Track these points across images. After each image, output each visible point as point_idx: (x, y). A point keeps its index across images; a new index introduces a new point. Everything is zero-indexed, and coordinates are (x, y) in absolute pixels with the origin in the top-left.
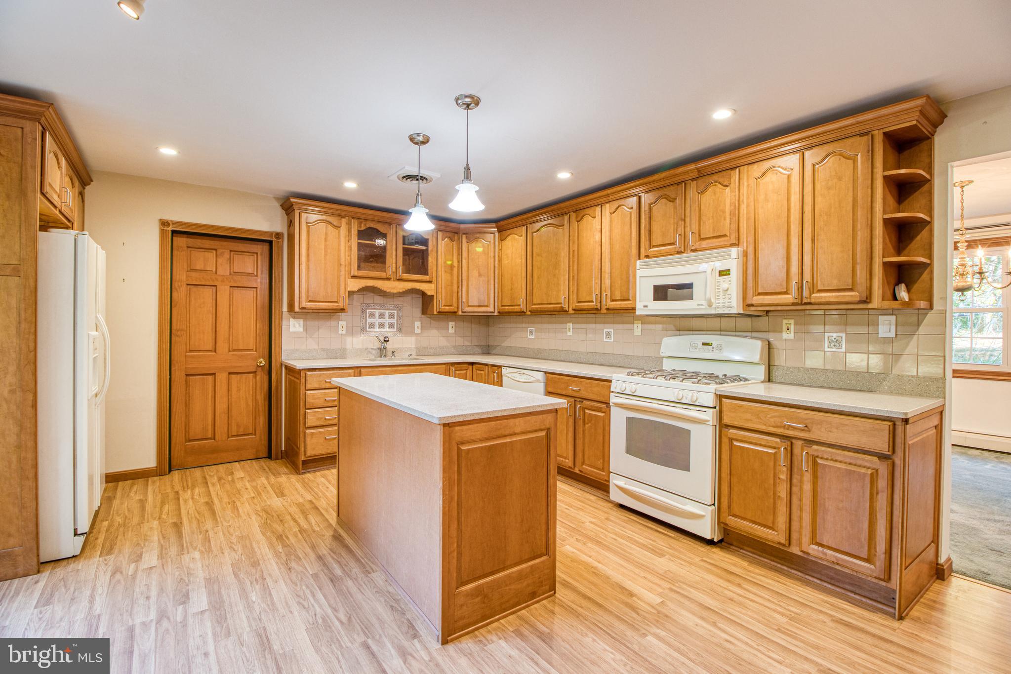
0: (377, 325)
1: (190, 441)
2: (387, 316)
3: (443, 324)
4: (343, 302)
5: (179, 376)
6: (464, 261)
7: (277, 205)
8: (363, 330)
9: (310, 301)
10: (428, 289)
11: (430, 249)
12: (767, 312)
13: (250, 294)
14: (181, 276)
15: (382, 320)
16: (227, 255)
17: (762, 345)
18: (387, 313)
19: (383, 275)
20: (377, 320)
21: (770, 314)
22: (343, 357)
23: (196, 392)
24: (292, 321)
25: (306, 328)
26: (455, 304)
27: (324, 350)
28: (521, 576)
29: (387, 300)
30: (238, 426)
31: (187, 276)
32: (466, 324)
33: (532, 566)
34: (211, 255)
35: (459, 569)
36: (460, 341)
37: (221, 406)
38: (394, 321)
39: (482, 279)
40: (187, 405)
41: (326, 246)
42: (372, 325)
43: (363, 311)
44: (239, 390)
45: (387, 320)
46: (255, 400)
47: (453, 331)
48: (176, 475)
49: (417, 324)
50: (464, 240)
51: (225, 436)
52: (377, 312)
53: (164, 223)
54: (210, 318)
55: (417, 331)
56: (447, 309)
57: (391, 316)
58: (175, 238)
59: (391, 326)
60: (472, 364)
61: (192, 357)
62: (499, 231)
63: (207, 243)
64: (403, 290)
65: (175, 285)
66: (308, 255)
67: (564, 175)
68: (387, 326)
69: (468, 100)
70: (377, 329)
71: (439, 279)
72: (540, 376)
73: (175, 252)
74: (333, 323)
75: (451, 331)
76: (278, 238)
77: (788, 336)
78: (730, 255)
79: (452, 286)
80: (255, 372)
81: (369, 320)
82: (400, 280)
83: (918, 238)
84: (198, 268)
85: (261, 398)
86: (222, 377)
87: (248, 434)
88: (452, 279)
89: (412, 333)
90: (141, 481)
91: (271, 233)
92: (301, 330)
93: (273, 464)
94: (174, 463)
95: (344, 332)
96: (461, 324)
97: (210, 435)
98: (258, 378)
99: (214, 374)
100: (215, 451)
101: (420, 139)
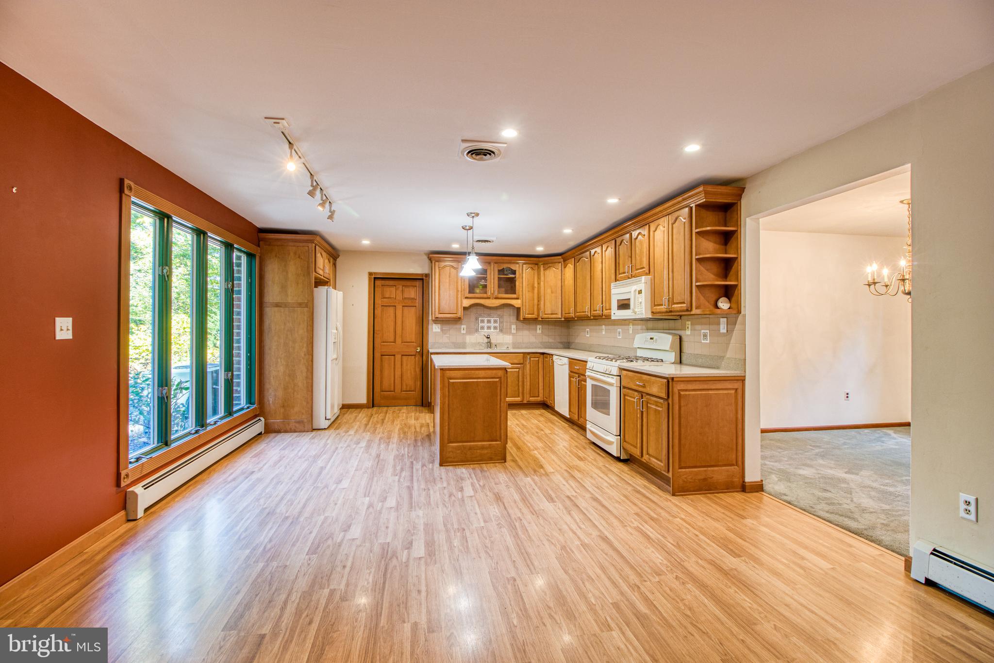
0: (486, 328)
1: (383, 391)
2: (492, 321)
3: (532, 327)
4: (460, 313)
5: (377, 355)
6: (542, 283)
7: (425, 257)
8: (477, 330)
9: (441, 314)
10: (517, 303)
11: (517, 277)
12: (681, 316)
13: (413, 309)
14: (379, 301)
15: (489, 325)
16: (401, 287)
17: (672, 339)
18: (492, 320)
19: (485, 295)
20: (486, 325)
21: (682, 318)
22: (464, 347)
23: (386, 365)
24: (434, 325)
25: (442, 330)
26: (536, 313)
27: (453, 343)
28: (483, 448)
29: (492, 311)
30: (407, 386)
31: (382, 301)
32: (551, 327)
33: (490, 445)
34: (393, 289)
35: (449, 436)
36: (546, 339)
37: (398, 373)
38: (497, 325)
39: (553, 295)
40: (381, 371)
41: (449, 280)
42: (482, 328)
43: (477, 319)
44: (407, 365)
45: (492, 325)
46: (415, 371)
47: (541, 332)
48: (375, 409)
49: (514, 327)
50: (542, 269)
51: (400, 391)
52: (486, 319)
53: (370, 274)
54: (392, 324)
55: (514, 331)
56: (530, 316)
57: (495, 322)
58: (376, 281)
59: (495, 328)
60: (543, 354)
61: (384, 345)
62: (564, 261)
63: (391, 283)
64: (498, 305)
65: (376, 306)
66: (439, 287)
67: (568, 231)
68: (492, 328)
69: (473, 215)
70: (486, 330)
71: (524, 297)
72: (566, 361)
73: (376, 289)
74: (457, 326)
75: (539, 331)
76: (426, 277)
77: (688, 332)
78: (641, 281)
79: (534, 300)
80: (415, 355)
81: (480, 325)
82: (496, 298)
83: (734, 267)
84: (387, 296)
85: (418, 370)
86: (398, 357)
87: (412, 391)
88: (533, 296)
89: (510, 333)
90: (359, 410)
91: (422, 275)
92: (439, 330)
93: (423, 409)
94: (375, 402)
95: (465, 332)
96: (546, 327)
97: (392, 390)
98: (417, 358)
99: (394, 355)
100: (394, 398)
101: (468, 228)
